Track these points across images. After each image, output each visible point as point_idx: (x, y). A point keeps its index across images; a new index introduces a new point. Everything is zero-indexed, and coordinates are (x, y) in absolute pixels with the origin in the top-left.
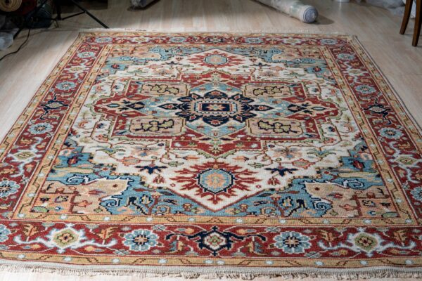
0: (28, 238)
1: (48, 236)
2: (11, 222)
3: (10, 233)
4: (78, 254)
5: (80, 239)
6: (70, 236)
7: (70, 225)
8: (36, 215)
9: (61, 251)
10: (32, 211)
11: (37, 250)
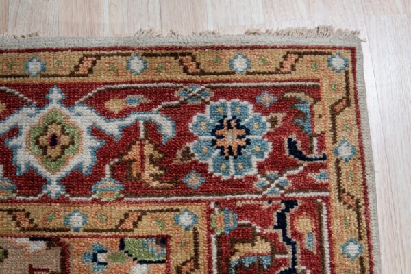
0: (142, 136)
1: (96, 143)
2: (203, 190)
3: (191, 145)
4: (16, 86)
5: (20, 140)
6: (44, 148)
7: (54, 189)
8: (149, 226)
9: (56, 95)
10: (163, 240)
11: (110, 93)
